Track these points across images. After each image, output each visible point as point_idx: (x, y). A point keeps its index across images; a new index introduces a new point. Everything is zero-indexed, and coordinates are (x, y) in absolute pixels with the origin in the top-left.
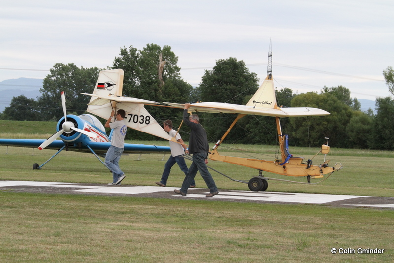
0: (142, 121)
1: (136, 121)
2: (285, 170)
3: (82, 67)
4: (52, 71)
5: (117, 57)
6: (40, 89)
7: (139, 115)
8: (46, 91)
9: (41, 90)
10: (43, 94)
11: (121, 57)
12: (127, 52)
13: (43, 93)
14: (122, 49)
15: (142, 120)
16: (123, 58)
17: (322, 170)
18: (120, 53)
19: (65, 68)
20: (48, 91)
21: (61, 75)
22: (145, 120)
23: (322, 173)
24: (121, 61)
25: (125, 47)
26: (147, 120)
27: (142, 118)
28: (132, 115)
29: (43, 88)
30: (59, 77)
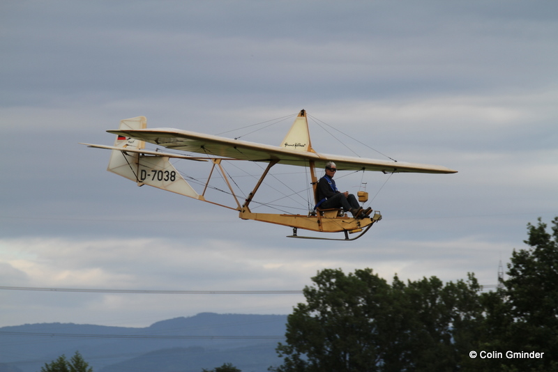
0: (166, 178)
1: (160, 178)
2: (319, 225)
3: (396, 278)
4: (308, 293)
5: (518, 251)
6: (276, 346)
7: (164, 171)
8: (295, 352)
9: (280, 347)
10: (287, 360)
11: (530, 249)
12: (547, 237)
13: (285, 356)
14: (533, 228)
15: (167, 176)
16: (537, 253)
17: (359, 223)
18: (527, 238)
19: (347, 284)
20: (301, 350)
21: (335, 304)
22: (170, 176)
23: (359, 225)
24: (530, 261)
25: (543, 221)
26: (172, 176)
27: (167, 173)
28: (156, 171)
29: (285, 344)
30: (329, 309)
